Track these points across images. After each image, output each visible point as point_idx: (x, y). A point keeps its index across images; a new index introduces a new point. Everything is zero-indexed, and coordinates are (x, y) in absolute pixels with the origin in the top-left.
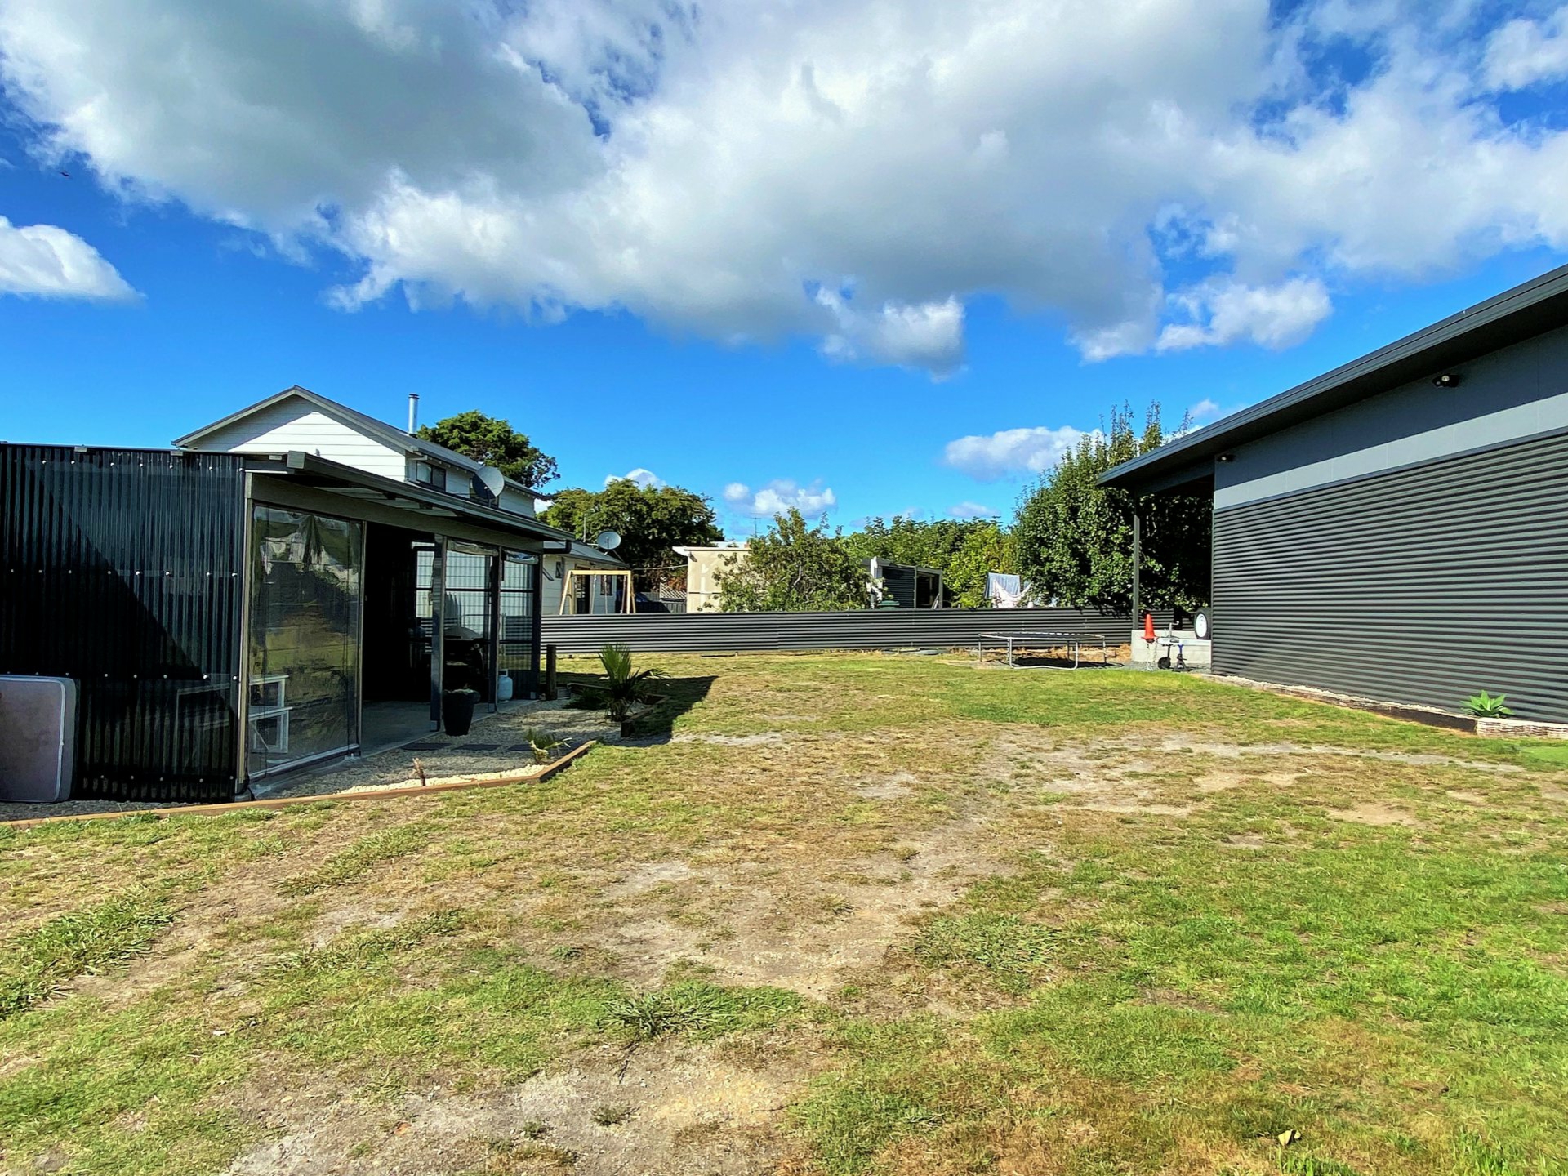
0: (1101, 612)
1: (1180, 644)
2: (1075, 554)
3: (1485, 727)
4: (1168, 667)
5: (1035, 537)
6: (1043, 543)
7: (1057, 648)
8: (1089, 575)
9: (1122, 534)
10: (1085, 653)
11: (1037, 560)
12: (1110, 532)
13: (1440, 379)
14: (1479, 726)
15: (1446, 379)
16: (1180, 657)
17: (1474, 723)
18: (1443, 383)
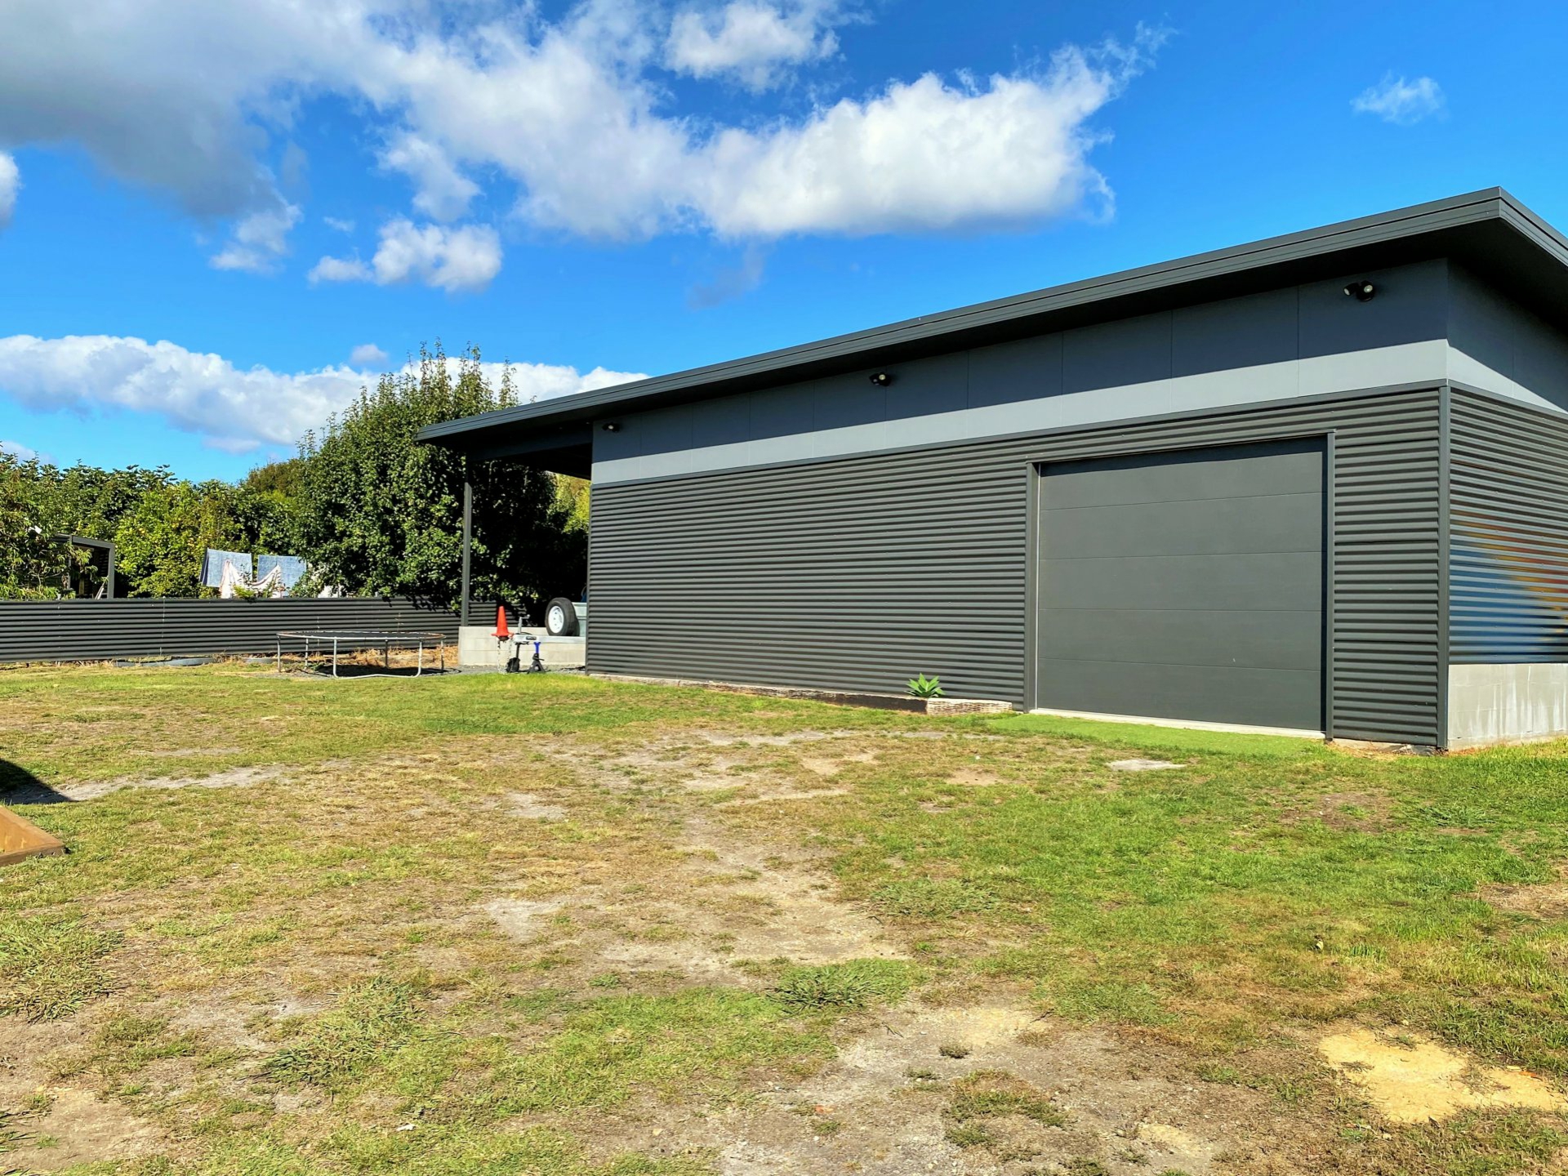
0: (415, 605)
1: (537, 641)
2: (385, 528)
3: (933, 706)
4: (517, 670)
5: (329, 502)
6: (339, 510)
7: (362, 651)
8: (402, 558)
9: (445, 505)
10: (399, 657)
11: (330, 532)
12: (433, 500)
13: (877, 376)
14: (929, 706)
15: (882, 377)
16: (536, 658)
17: (924, 704)
18: (880, 382)
